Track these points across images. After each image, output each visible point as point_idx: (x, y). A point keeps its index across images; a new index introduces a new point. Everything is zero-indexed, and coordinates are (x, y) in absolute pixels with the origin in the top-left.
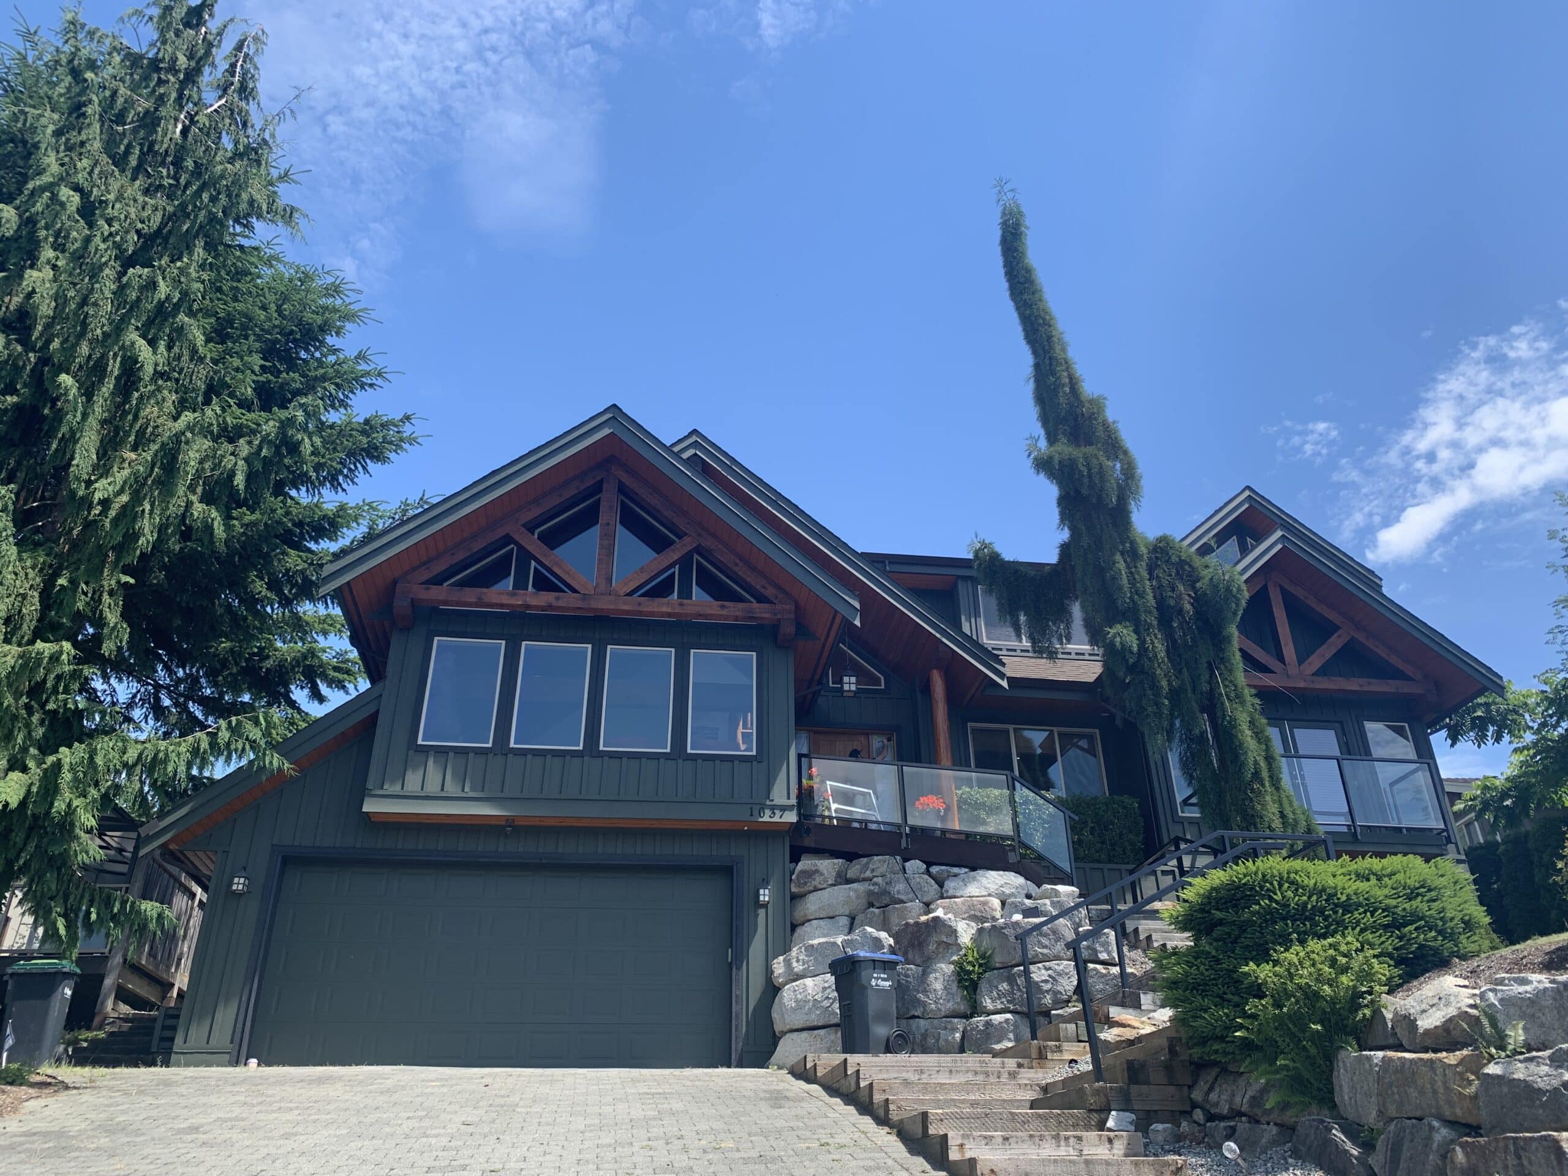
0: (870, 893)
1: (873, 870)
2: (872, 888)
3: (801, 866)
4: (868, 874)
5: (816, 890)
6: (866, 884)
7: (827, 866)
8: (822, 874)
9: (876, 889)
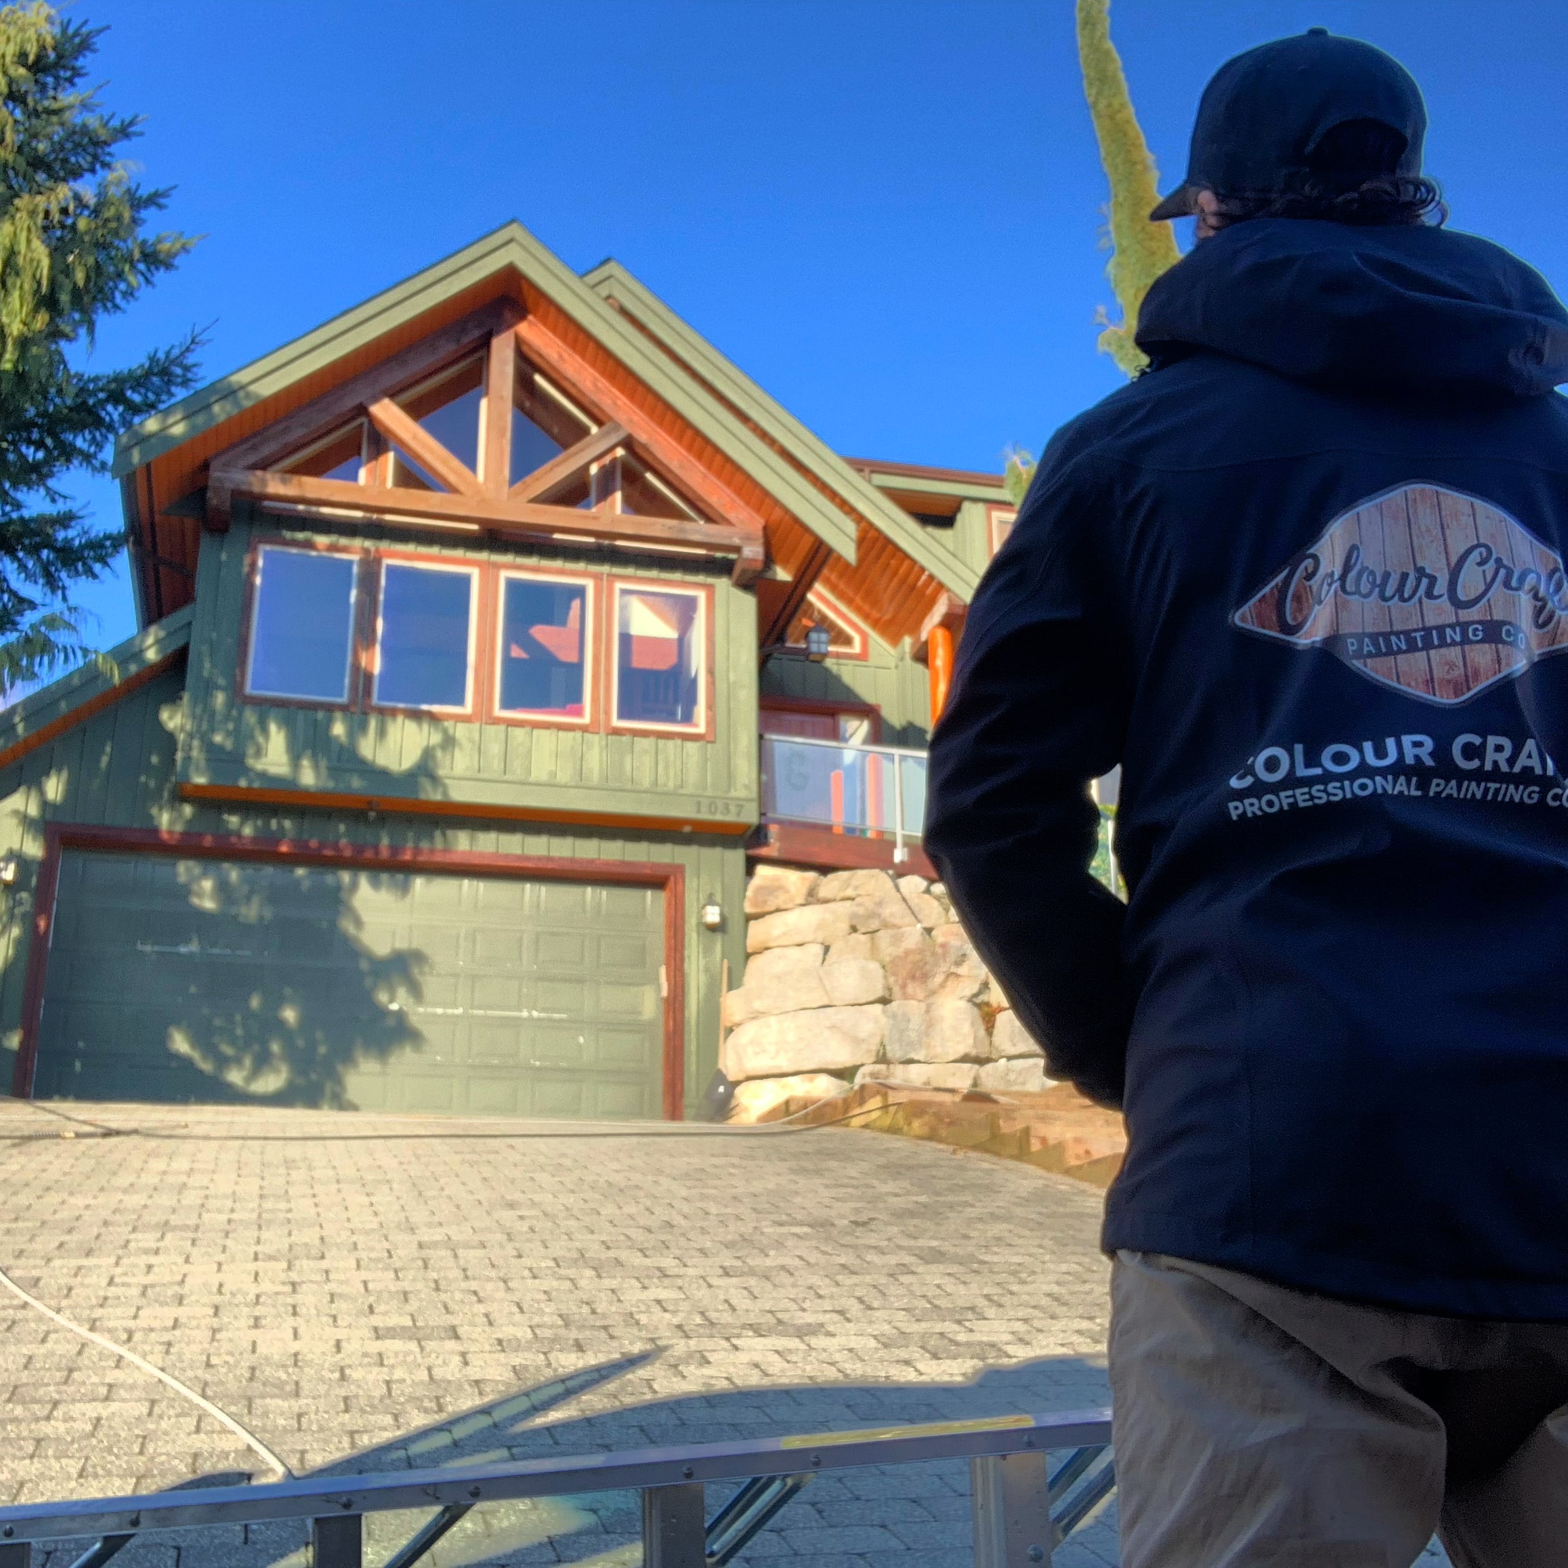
0: (854, 916)
1: (856, 888)
2: (856, 909)
3: (757, 881)
4: (850, 892)
5: (778, 910)
6: (848, 903)
7: (795, 880)
8: (786, 891)
9: (861, 911)
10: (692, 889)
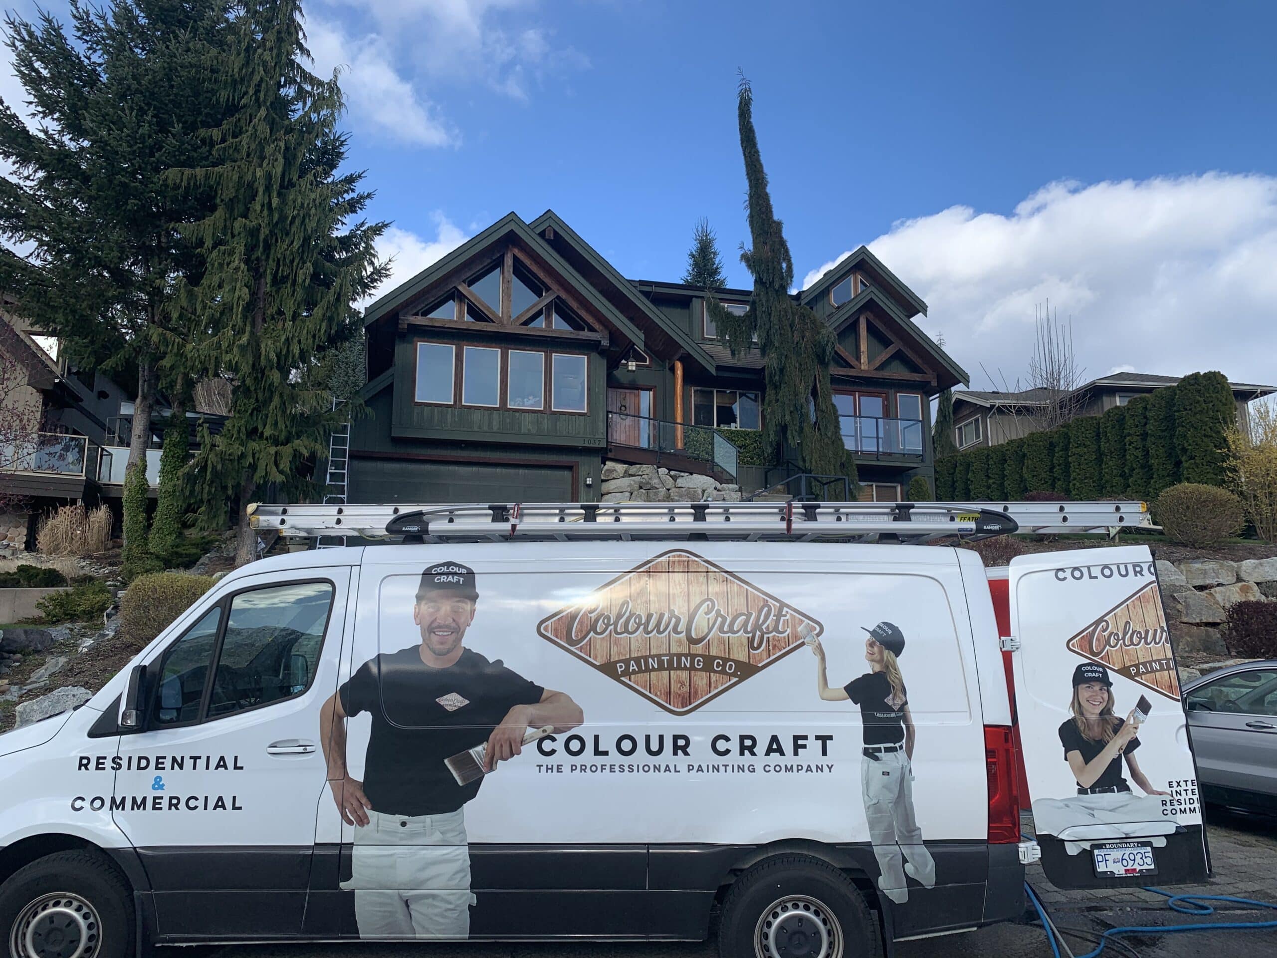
1: (642, 471)
2: (642, 480)
3: (606, 467)
4: (640, 473)
5: (614, 479)
6: (639, 477)
7: (620, 468)
8: (617, 471)
10: (582, 470)
